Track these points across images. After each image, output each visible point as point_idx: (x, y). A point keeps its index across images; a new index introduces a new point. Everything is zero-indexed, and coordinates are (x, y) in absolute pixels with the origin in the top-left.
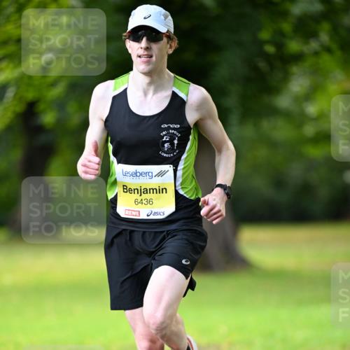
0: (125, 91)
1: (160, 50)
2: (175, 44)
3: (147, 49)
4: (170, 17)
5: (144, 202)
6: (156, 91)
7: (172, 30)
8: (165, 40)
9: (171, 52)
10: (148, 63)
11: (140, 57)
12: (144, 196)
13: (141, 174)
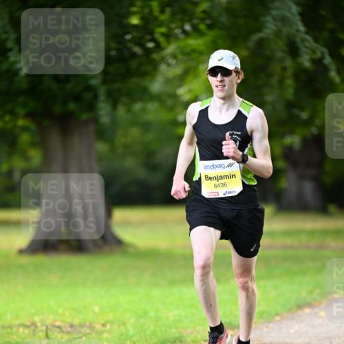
0: (207, 107)
1: (231, 81)
2: (242, 76)
3: (222, 81)
4: (237, 58)
5: (221, 185)
6: (228, 109)
7: (239, 67)
8: (234, 74)
9: (239, 81)
10: (222, 91)
11: (217, 86)
12: (220, 181)
13: (217, 166)
